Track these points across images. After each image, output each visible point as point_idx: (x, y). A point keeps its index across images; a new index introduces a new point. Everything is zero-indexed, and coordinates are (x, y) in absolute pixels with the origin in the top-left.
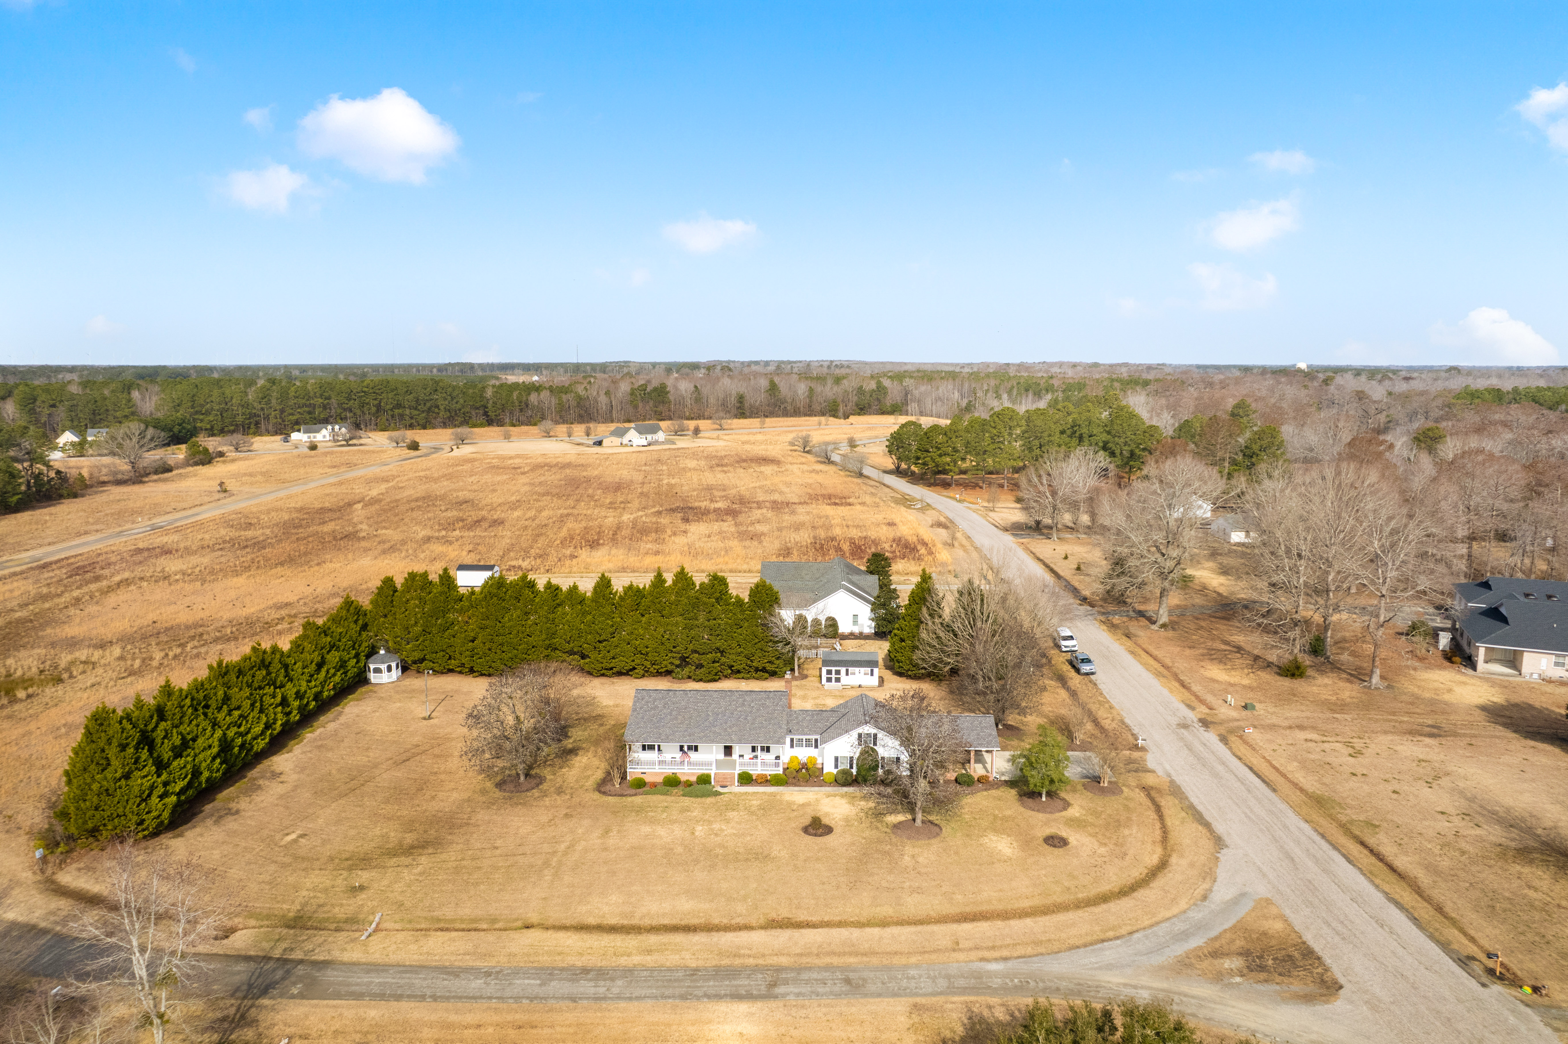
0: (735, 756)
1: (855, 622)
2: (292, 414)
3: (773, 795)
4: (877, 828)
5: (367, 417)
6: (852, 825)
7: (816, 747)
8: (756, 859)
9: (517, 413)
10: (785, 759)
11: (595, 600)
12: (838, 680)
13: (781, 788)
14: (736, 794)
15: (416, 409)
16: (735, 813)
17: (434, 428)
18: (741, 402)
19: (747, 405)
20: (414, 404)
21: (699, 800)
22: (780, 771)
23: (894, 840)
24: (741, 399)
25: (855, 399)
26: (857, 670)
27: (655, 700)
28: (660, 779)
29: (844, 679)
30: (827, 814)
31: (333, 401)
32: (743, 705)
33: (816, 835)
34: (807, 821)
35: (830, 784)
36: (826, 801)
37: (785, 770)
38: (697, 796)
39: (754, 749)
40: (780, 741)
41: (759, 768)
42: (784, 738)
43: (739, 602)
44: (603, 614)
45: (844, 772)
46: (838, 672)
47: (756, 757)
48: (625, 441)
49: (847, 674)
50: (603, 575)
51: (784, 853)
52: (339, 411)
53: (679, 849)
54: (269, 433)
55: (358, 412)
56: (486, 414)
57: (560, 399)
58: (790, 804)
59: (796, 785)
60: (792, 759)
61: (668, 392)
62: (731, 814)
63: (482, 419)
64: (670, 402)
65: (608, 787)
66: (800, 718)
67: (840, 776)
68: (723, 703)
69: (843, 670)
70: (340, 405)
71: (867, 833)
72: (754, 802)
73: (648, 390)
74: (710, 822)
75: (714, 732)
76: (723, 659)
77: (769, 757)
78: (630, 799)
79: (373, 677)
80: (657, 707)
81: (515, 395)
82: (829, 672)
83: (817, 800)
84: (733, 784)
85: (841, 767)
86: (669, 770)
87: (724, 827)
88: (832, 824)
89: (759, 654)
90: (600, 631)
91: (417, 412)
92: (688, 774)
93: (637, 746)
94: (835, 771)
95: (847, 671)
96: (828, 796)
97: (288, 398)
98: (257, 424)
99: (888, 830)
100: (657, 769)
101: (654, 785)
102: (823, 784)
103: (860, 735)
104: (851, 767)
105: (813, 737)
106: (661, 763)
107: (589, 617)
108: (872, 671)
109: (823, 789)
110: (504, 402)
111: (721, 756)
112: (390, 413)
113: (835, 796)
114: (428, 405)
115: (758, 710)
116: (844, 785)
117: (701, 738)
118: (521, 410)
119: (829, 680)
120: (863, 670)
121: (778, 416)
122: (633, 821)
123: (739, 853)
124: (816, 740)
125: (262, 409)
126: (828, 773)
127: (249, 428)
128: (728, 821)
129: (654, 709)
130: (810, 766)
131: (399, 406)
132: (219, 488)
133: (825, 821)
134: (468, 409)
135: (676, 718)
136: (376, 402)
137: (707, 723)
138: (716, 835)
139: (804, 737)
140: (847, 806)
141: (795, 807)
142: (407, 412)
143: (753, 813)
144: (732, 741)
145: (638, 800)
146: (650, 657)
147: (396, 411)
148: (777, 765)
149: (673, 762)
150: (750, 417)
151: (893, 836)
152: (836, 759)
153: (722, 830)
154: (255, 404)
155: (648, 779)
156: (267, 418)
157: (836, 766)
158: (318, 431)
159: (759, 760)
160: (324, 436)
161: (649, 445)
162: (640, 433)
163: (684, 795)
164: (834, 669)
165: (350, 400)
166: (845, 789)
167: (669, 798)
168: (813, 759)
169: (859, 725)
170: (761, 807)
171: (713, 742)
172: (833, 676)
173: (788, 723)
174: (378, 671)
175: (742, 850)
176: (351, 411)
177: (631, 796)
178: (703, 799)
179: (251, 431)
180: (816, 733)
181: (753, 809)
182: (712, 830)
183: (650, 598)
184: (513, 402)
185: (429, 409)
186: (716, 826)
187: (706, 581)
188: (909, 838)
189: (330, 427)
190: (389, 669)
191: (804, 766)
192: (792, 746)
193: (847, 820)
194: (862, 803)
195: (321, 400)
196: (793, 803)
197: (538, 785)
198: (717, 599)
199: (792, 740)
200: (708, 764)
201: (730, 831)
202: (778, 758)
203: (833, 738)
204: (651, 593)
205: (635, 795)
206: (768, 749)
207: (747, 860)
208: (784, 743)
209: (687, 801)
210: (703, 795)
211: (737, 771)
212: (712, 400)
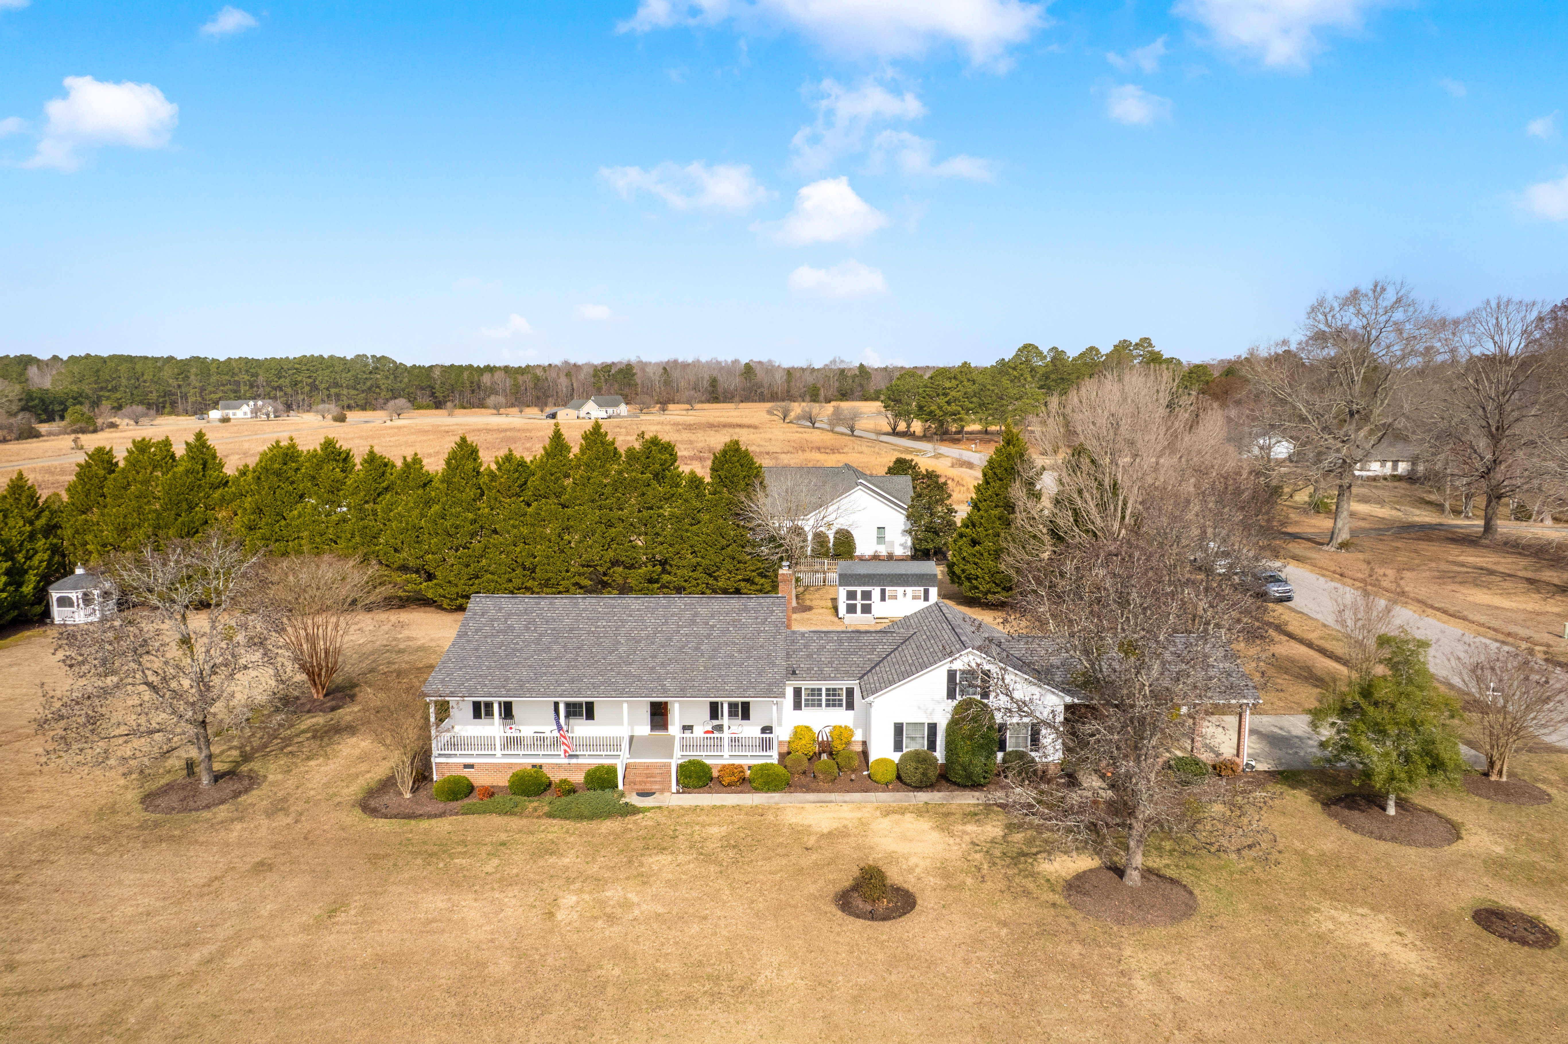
0: (674, 729)
1: (881, 539)
2: (214, 392)
3: (759, 811)
4: (1027, 893)
5: (300, 397)
6: (961, 886)
7: (850, 706)
8: (715, 996)
9: (468, 394)
10: (782, 734)
11: (447, 480)
12: (867, 609)
13: (776, 797)
14: (671, 811)
15: (355, 389)
16: (665, 859)
17: (374, 410)
18: (714, 386)
19: (720, 390)
20: (351, 383)
21: (584, 825)
22: (773, 757)
23: (1084, 927)
24: (714, 382)
25: (837, 384)
26: (900, 590)
27: (509, 615)
28: (502, 780)
29: (879, 609)
30: (892, 857)
31: (261, 379)
32: (693, 622)
33: (872, 916)
34: (845, 878)
35: (886, 787)
36: (884, 824)
37: (782, 756)
38: (580, 817)
39: (715, 711)
40: (773, 691)
41: (726, 753)
42: (780, 684)
43: (695, 482)
44: (460, 503)
45: (921, 759)
46: (867, 595)
47: (720, 728)
48: (582, 413)
49: (883, 599)
50: (463, 439)
51: (791, 977)
52: (268, 389)
53: (503, 965)
54: (186, 413)
55: (289, 390)
56: (433, 394)
57: (515, 379)
58: (799, 832)
59: (808, 790)
60: (800, 732)
61: (634, 374)
62: (657, 861)
63: (427, 400)
64: (636, 385)
65: (388, 798)
66: (814, 647)
67: (911, 766)
68: (650, 619)
69: (876, 592)
70: (268, 383)
71: (1006, 909)
72: (714, 830)
73: (613, 371)
74: (599, 882)
75: (628, 675)
76: (666, 578)
77: (750, 730)
78: (424, 824)
79: (58, 614)
80: (511, 628)
81: (466, 374)
82: (851, 595)
83: (863, 824)
84: (666, 789)
85: (909, 747)
86: (524, 760)
87: (633, 897)
88: (910, 883)
89: (728, 565)
90: (452, 531)
91: (356, 392)
92: (569, 768)
93: (462, 710)
94: (896, 757)
95: (883, 592)
96: (887, 813)
97: (209, 375)
98: (173, 404)
99: (1057, 898)
100: (499, 757)
101: (490, 793)
102: (870, 784)
103: (951, 675)
104: (932, 745)
105: (843, 685)
106: (512, 742)
107: (436, 508)
108: (926, 592)
109: (871, 796)
110: (453, 382)
111: (644, 729)
112: (326, 392)
113: (902, 811)
114: (368, 384)
115: (724, 632)
116: (919, 787)
117: (595, 686)
118: (473, 391)
119: (851, 609)
120: (910, 590)
121: (754, 401)
122: (412, 880)
123: (665, 976)
124: (850, 692)
125: (179, 386)
126: (882, 762)
127: (164, 407)
128: (644, 879)
129: (505, 632)
130: (838, 746)
131: (336, 385)
132: (73, 444)
133: (894, 876)
134: (412, 390)
135: (549, 649)
136: (310, 380)
137: (612, 658)
138: (611, 919)
139: (824, 685)
140: (935, 836)
141: (811, 841)
142: (345, 392)
143: (708, 858)
144: (665, 692)
145: (443, 826)
146: (539, 574)
147: (333, 391)
148: (766, 745)
149: (540, 741)
150: (724, 402)
151: (1078, 917)
152: (899, 729)
153: (627, 905)
154: (171, 381)
155: (479, 779)
156: (185, 397)
157: (898, 746)
158: (238, 408)
159: (726, 735)
160: (245, 413)
161: (609, 417)
162: (600, 405)
163: (550, 815)
164: (859, 590)
165: (280, 378)
166: (923, 797)
167: (514, 822)
168: (842, 733)
169: (948, 654)
170: (730, 843)
171: (621, 693)
172: (859, 602)
173: (788, 656)
174: (64, 602)
175: (674, 967)
176: (281, 390)
177: (430, 816)
178: (594, 825)
179: (166, 410)
180: (848, 675)
181: (710, 846)
182: (602, 903)
183: (539, 474)
184: (463, 383)
185: (370, 389)
186: (613, 893)
187: (637, 446)
188: (1120, 921)
189: (251, 403)
190: (87, 600)
191: (827, 748)
192: (797, 706)
193: (944, 871)
194: (971, 828)
195: (247, 378)
196: (807, 830)
197: (237, 794)
198: (656, 476)
199: (797, 692)
200: (613, 744)
201: (650, 907)
202: (767, 729)
203: (891, 682)
204: (541, 466)
205: (442, 815)
206: (743, 711)
207: (688, 1000)
208: (783, 695)
209: (556, 828)
210: (596, 815)
211: (677, 759)
212: (682, 384)
